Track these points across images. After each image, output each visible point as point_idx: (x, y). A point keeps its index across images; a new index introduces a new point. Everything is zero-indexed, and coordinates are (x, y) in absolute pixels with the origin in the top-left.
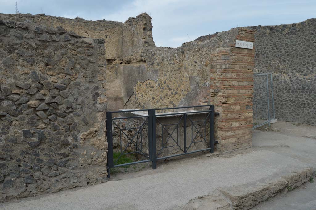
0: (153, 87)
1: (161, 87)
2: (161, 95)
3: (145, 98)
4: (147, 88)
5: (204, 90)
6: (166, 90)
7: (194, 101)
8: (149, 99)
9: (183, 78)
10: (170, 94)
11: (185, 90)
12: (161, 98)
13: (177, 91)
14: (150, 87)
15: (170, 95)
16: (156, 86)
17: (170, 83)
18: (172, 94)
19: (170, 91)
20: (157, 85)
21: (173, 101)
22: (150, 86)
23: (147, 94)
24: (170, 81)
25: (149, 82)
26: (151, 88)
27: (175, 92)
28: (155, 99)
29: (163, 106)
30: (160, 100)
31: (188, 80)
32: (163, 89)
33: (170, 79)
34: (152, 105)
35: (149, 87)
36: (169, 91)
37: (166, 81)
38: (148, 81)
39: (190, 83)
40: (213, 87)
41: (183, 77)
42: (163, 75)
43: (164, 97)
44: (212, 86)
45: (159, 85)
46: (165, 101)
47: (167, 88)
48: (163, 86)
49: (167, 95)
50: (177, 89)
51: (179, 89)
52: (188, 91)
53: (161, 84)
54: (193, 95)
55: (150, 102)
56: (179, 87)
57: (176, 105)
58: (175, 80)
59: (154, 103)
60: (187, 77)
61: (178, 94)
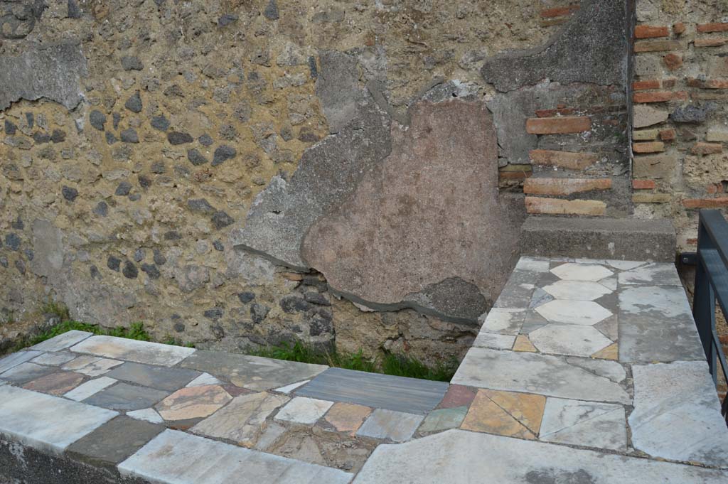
0: (58, 137)
1: (117, 134)
2: (125, 171)
3: (13, 196)
4: (21, 145)
5: (433, 122)
6: (149, 147)
7: (368, 186)
8: (38, 199)
9: (262, 71)
10: (184, 160)
11: (286, 134)
12: (124, 190)
13: (232, 144)
14: (39, 138)
15: (182, 171)
16: (80, 131)
17: (176, 102)
18: (197, 160)
19: (182, 149)
20: (83, 122)
21: (210, 200)
22: (35, 135)
23: (24, 176)
24: (175, 92)
25: (29, 115)
26: (44, 145)
27: (214, 148)
28: (78, 200)
29: (141, 227)
30: (120, 199)
31: (301, 75)
32: (124, 140)
33: (170, 84)
34: (64, 230)
35: (32, 141)
36: (173, 148)
37: (145, 96)
38: (15, 111)
39: (319, 91)
40: (663, 93)
41: (266, 63)
42: (121, 67)
43: (145, 182)
44: (655, 86)
45: (98, 123)
46: (153, 201)
47: (155, 132)
48: (123, 123)
49: (159, 168)
50: (230, 133)
51: (243, 129)
52: (306, 137)
53: (110, 118)
54: (352, 155)
55: (49, 215)
56: (242, 119)
57: (234, 214)
58: (207, 82)
59: (79, 216)
60: (294, 62)
61: (239, 159)
